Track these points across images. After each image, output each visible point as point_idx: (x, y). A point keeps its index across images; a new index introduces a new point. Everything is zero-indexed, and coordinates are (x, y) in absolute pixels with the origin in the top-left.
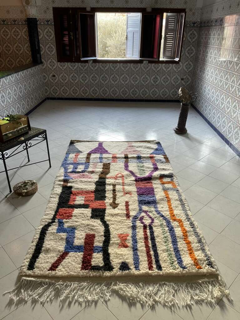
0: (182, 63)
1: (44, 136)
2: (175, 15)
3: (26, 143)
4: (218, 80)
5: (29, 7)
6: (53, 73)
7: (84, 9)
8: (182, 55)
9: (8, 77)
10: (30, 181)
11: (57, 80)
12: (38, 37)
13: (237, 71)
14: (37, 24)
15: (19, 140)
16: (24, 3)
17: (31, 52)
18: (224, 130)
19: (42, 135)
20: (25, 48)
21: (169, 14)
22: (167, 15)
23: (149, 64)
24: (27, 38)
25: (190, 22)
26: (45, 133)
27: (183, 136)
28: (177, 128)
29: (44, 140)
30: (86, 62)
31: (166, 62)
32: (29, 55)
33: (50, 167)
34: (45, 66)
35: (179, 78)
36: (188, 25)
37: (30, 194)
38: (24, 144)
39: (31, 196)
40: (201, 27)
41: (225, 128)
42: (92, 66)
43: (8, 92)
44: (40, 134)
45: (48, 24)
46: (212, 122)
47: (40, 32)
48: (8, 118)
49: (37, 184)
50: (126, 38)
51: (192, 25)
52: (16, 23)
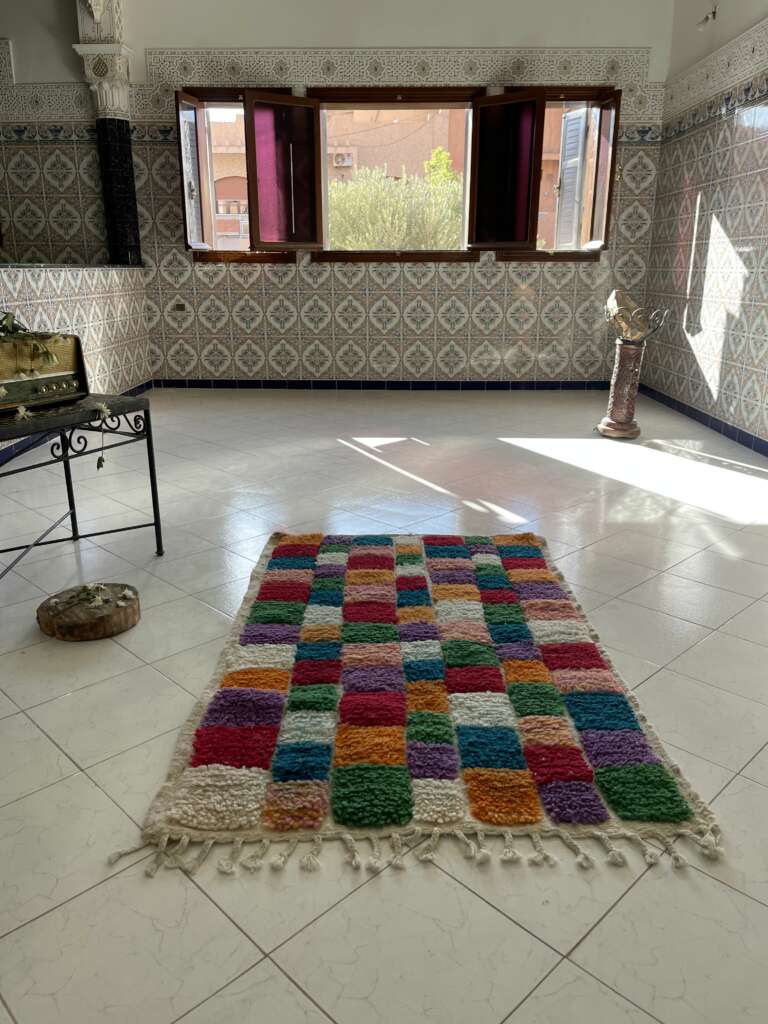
1: (141, 423)
3: (64, 434)
5: (106, 85)
6: (178, 297)
7: (287, 91)
8: (609, 231)
11: (190, 320)
12: (133, 181)
14: (129, 142)
16: (90, 73)
20: (88, 217)
23: (500, 264)
24: (95, 185)
25: (628, 128)
29: (138, 441)
31: (556, 257)
32: (101, 241)
33: (160, 552)
34: (152, 275)
36: (624, 139)
42: (310, 274)
45: (165, 139)
47: (138, 167)
51: (637, 137)
52: (61, 136)
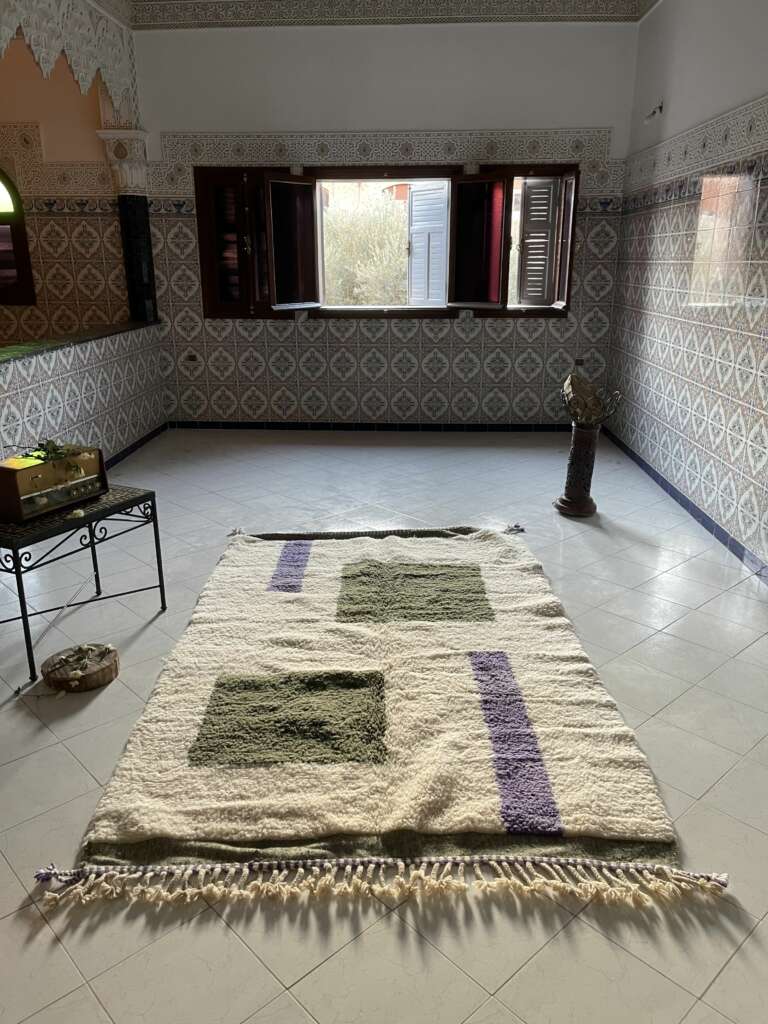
0: (576, 315)
1: (149, 510)
2: (550, 183)
3: (90, 527)
4: (683, 356)
5: (126, 166)
6: (189, 349)
7: (285, 171)
8: (573, 293)
9: (54, 354)
10: (96, 646)
11: (201, 369)
12: (151, 249)
13: (733, 323)
14: (147, 214)
15: (69, 517)
16: (111, 155)
17: (127, 293)
18: (710, 500)
19: (141, 506)
20: (111, 280)
21: (531, 181)
22: (525, 184)
23: (478, 320)
24: (117, 252)
25: (592, 199)
26: (150, 503)
27: (584, 522)
28: (564, 497)
29: (147, 523)
30: (290, 315)
31: (528, 314)
32: (122, 301)
33: (164, 608)
34: (167, 329)
35: (571, 360)
36: (588, 210)
37: (92, 686)
38: (85, 531)
39: (95, 691)
40: (624, 213)
41: (714, 494)
42: (307, 329)
43: (49, 396)
44: (135, 502)
45: (179, 212)
46: (674, 482)
47: (155, 236)
48: (42, 454)
49: (116, 656)
50: (409, 249)
51: (600, 208)
52: (86, 209)
